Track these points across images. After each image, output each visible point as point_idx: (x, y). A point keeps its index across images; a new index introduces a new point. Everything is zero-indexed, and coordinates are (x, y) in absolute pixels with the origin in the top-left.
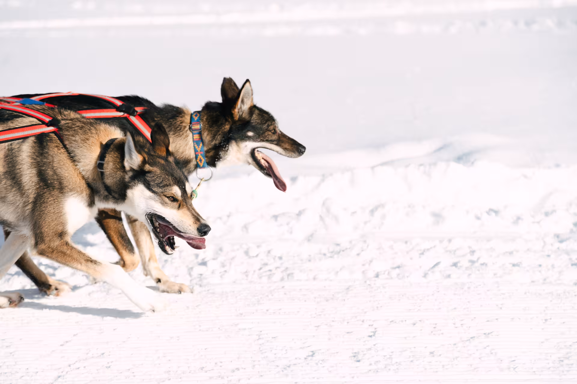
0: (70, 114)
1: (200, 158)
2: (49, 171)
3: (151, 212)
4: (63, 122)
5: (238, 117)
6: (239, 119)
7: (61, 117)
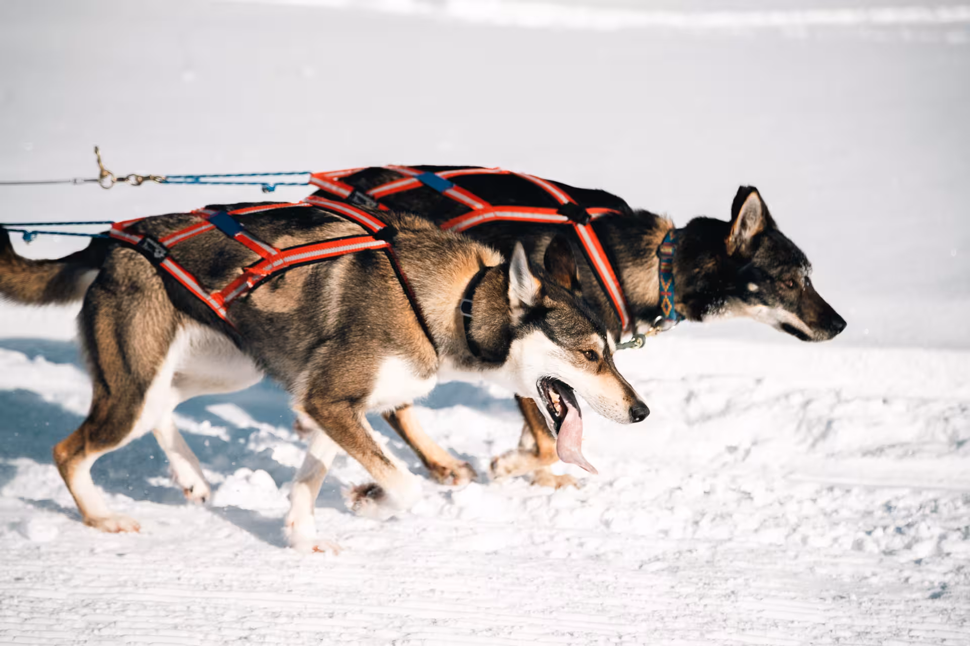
0: (413, 221)
1: (666, 303)
2: (372, 308)
3: (550, 377)
4: (401, 235)
5: (733, 250)
6: (734, 253)
7: (399, 225)
